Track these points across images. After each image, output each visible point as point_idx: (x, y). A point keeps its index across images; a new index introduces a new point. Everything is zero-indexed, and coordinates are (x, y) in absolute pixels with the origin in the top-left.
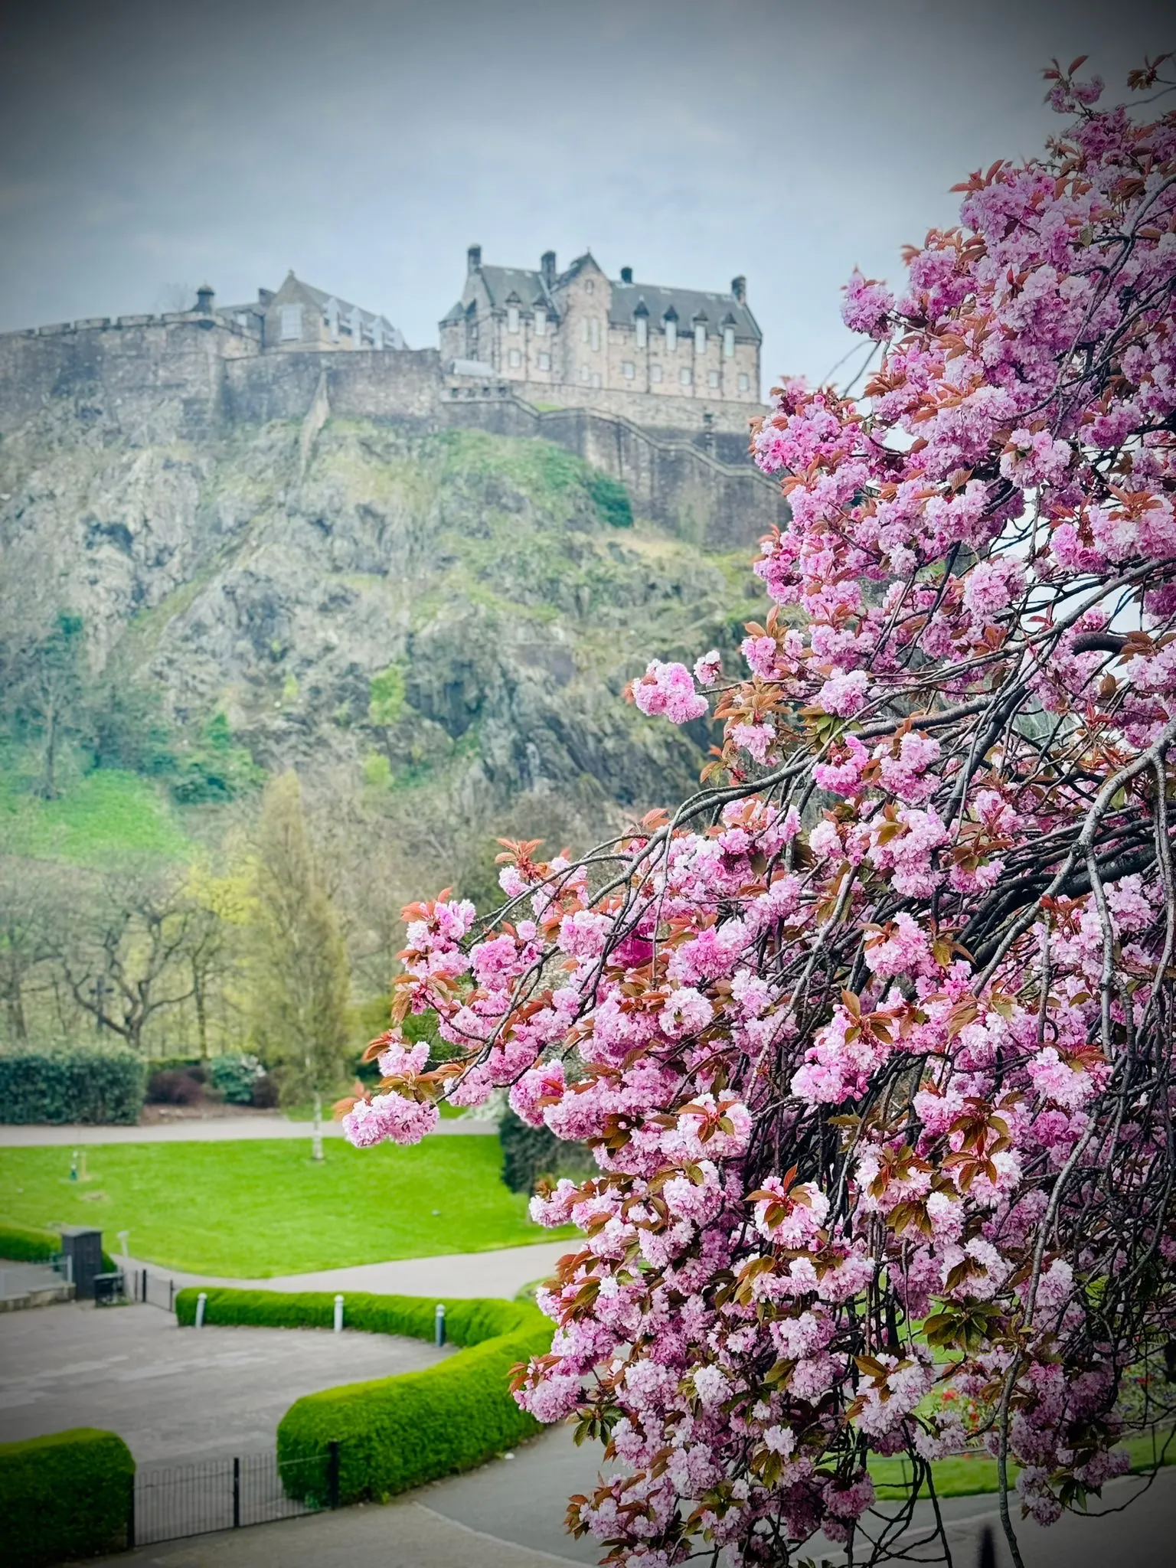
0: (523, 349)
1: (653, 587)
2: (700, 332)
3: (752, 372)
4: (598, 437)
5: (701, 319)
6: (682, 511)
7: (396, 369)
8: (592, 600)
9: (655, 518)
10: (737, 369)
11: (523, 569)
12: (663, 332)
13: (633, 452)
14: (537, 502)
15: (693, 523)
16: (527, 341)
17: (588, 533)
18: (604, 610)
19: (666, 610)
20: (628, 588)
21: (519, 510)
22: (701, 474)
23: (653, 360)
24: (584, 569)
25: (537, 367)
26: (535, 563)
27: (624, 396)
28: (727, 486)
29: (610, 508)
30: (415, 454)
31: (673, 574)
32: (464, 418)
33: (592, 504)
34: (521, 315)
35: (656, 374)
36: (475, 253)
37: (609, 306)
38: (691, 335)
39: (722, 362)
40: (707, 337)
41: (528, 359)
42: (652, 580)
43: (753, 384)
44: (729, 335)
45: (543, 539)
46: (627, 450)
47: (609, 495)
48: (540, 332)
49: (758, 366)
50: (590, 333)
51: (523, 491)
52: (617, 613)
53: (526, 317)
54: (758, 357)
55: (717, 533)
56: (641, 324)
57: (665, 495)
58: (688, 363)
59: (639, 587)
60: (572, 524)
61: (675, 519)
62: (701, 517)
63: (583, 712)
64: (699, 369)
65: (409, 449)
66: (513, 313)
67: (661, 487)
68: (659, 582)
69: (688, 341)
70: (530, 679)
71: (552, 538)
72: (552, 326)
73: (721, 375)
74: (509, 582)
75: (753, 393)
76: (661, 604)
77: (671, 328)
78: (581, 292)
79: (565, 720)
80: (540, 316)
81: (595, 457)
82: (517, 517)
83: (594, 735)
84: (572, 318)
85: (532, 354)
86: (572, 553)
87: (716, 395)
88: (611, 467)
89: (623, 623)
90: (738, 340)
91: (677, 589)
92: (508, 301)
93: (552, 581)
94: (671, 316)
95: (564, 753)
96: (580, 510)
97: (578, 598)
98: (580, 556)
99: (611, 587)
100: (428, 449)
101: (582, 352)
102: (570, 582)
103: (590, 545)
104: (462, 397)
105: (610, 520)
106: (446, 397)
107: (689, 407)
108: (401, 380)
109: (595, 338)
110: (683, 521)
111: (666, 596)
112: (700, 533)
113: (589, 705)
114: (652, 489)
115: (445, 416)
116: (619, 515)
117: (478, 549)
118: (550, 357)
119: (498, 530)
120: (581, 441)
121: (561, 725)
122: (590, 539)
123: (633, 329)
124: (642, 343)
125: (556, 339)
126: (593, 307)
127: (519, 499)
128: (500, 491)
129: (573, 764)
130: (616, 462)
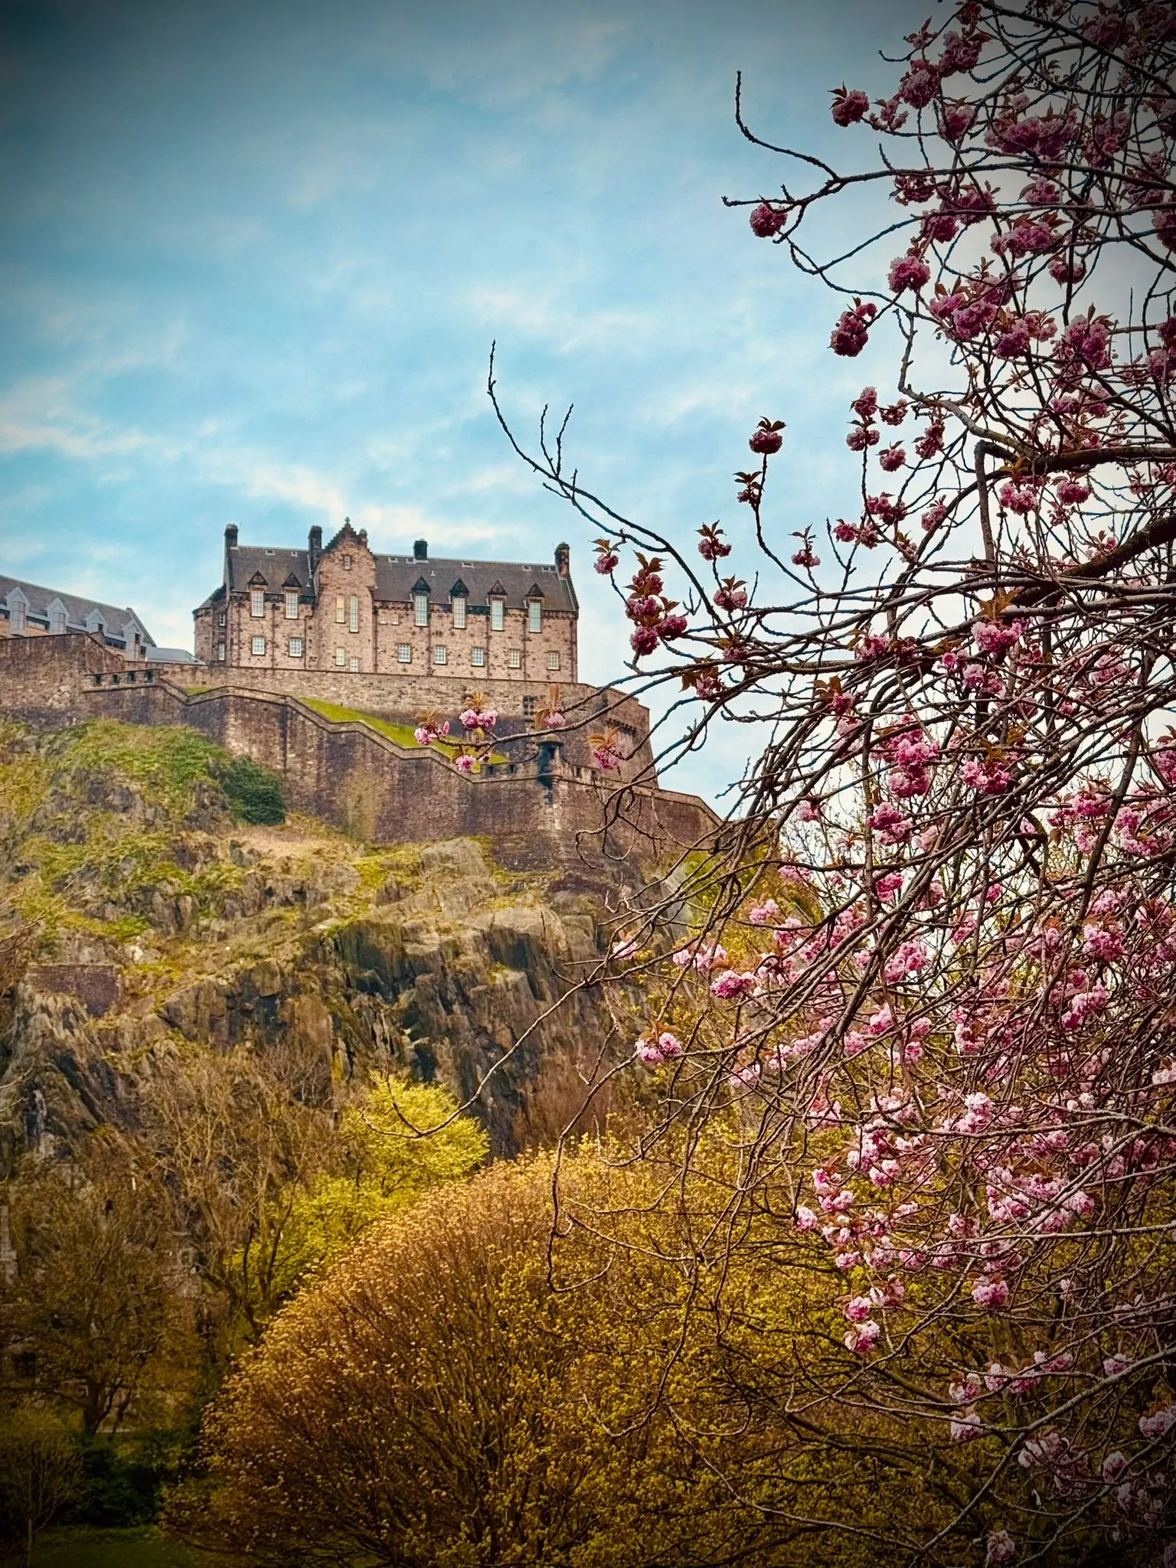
0: (269, 635)
1: (270, 892)
2: (497, 607)
3: (564, 649)
4: (245, 723)
5: (497, 592)
6: (351, 803)
7: (36, 657)
8: (195, 911)
9: (319, 813)
10: (546, 646)
11: (112, 877)
12: (449, 609)
13: (299, 737)
14: (151, 798)
15: (362, 816)
16: (275, 626)
17: (210, 832)
18: (204, 922)
19: (280, 918)
20: (234, 895)
21: (125, 810)
22: (374, 758)
23: (435, 640)
24: (197, 874)
25: (287, 654)
26: (130, 870)
27: (357, 679)
28: (403, 771)
29: (247, 802)
30: (43, 751)
31: (296, 877)
32: (106, 707)
33: (225, 797)
34: (302, 600)
35: (439, 656)
36: (231, 534)
37: (372, 583)
38: (486, 611)
39: (525, 640)
40: (506, 613)
41: (275, 646)
42: (270, 883)
43: (566, 661)
44: (535, 609)
45: (146, 843)
46: (294, 735)
47: (249, 786)
48: (291, 614)
49: (573, 643)
50: (347, 614)
51: (135, 786)
52: (218, 926)
53: (274, 600)
54: (574, 632)
55: (390, 827)
56: (421, 602)
57: (332, 785)
58: (480, 641)
59: (250, 891)
60: (192, 822)
61: (343, 812)
62: (372, 807)
63: (116, 1049)
64: (496, 647)
65: (38, 746)
66: (257, 596)
67: (329, 776)
68: (279, 888)
69: (482, 618)
70: (44, 1009)
71: (160, 839)
72: (307, 610)
73: (524, 654)
74: (89, 892)
75: (567, 672)
76: (275, 912)
77: (459, 604)
78: (337, 568)
79: (81, 1060)
80: (292, 598)
81: (238, 743)
82: (124, 817)
83: (124, 1076)
84: (325, 600)
85: (280, 639)
86: (184, 857)
87: (481, 673)
88: (269, 755)
89: (223, 937)
90: (545, 614)
91: (301, 894)
92: (251, 583)
93: (144, 890)
94: (459, 590)
95: (75, 1101)
96: (204, 806)
97: (177, 910)
98: (194, 859)
99: (219, 894)
100: (56, 746)
101: (336, 635)
102: (170, 890)
103: (210, 846)
104: (105, 684)
105: (245, 816)
106: (88, 685)
107: (443, 689)
108: (42, 670)
109: (354, 619)
110: (351, 815)
111: (286, 902)
112: (369, 827)
113: (127, 1041)
114: (319, 777)
115: (86, 707)
116: (258, 810)
117: (64, 856)
118: (304, 641)
119: (97, 832)
120: (224, 725)
121: (75, 1067)
122: (213, 839)
123: (410, 607)
124: (422, 621)
125: (311, 623)
126: (351, 584)
127: (128, 795)
128: (108, 786)
129: (86, 1114)
130: (277, 749)
